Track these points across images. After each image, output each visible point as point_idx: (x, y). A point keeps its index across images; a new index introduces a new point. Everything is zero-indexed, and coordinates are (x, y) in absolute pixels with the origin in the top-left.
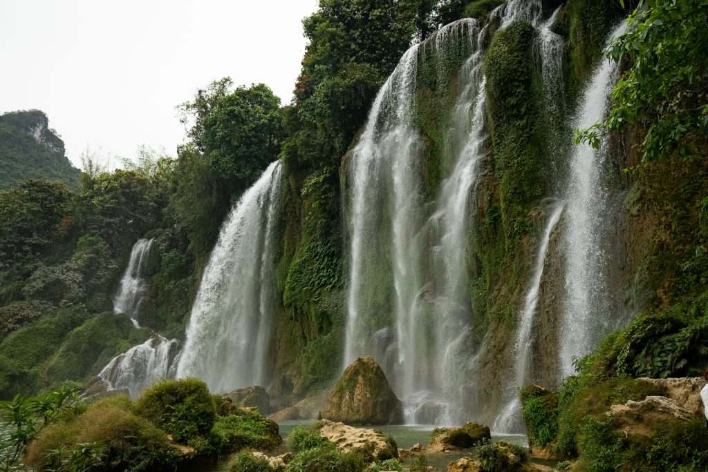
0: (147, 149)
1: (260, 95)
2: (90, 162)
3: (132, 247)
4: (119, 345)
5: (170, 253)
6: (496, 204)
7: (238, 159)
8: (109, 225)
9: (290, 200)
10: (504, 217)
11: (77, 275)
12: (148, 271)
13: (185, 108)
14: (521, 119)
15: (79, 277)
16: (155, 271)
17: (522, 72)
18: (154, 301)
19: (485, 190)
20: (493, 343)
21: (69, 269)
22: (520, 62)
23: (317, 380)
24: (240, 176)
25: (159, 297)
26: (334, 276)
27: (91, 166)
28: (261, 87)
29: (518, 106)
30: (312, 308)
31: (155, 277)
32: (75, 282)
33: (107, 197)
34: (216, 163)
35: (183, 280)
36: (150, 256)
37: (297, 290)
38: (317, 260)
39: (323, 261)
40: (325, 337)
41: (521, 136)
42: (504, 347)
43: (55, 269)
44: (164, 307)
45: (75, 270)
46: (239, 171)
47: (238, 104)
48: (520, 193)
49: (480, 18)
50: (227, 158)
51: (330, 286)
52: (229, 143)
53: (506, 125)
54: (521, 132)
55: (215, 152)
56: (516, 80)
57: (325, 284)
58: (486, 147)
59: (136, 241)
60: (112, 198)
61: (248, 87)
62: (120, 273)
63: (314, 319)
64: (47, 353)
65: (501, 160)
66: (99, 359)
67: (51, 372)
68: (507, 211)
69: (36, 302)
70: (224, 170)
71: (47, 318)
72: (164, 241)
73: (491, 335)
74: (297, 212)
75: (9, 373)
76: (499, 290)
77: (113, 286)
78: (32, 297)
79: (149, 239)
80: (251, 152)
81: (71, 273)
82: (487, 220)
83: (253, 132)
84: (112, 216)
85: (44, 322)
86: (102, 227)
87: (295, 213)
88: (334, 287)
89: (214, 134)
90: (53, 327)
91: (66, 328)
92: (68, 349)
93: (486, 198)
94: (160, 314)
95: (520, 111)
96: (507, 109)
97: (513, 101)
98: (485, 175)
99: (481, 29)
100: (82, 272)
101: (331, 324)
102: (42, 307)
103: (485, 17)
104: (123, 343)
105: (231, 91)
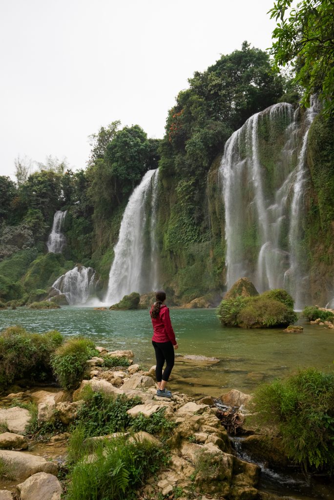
0: (53, 158)
1: (136, 132)
2: (20, 165)
3: (54, 215)
4: (60, 270)
5: (80, 220)
6: (315, 205)
7: (128, 168)
8: (43, 203)
9: (163, 193)
10: (321, 211)
11: (29, 231)
12: (65, 229)
13: (93, 137)
14: (329, 162)
15: (31, 232)
16: (68, 230)
17: (330, 139)
18: (70, 246)
19: (309, 197)
20: (318, 272)
21: (25, 228)
22: (329, 133)
23: (188, 289)
24: (129, 178)
25: (72, 244)
26: (195, 235)
27: (20, 167)
28: (136, 127)
29: (327, 156)
30: (183, 252)
31: (69, 233)
32: (29, 235)
33: (42, 186)
34: (115, 170)
35: (88, 235)
36: (66, 221)
37: (174, 242)
38: (185, 227)
39: (188, 227)
40: (191, 267)
41: (329, 171)
42: (325, 273)
43: (17, 227)
44: (76, 250)
45: (28, 229)
46: (128, 175)
47: (128, 137)
48: (329, 200)
49: (294, 103)
50: (122, 168)
51: (193, 241)
52: (124, 159)
53: (320, 165)
54: (329, 169)
55: (115, 164)
56: (326, 142)
57: (191, 240)
58: (307, 175)
59: (55, 212)
60: (44, 187)
61: (130, 127)
62: (49, 231)
63: (184, 257)
64: (21, 275)
65: (318, 182)
66: (51, 278)
67: (27, 284)
68: (323, 208)
69: (9, 246)
70: (120, 175)
71: (17, 255)
72: (76, 213)
73: (316, 268)
74: (167, 200)
75: (9, 285)
76: (318, 247)
77: (46, 238)
78: (7, 243)
79: (64, 211)
80: (136, 164)
81: (26, 230)
82: (311, 212)
83: (136, 153)
84: (43, 197)
85: (16, 257)
86: (39, 204)
87: (165, 200)
88: (195, 241)
89: (114, 154)
90: (22, 260)
91: (29, 261)
92: (34, 272)
93: (310, 201)
94: (74, 253)
95: (328, 158)
96: (321, 157)
97: (325, 153)
98: (309, 190)
99: (295, 110)
100: (32, 230)
101: (194, 260)
102: (12, 249)
103: (296, 104)
104: (62, 269)
105: (120, 128)
